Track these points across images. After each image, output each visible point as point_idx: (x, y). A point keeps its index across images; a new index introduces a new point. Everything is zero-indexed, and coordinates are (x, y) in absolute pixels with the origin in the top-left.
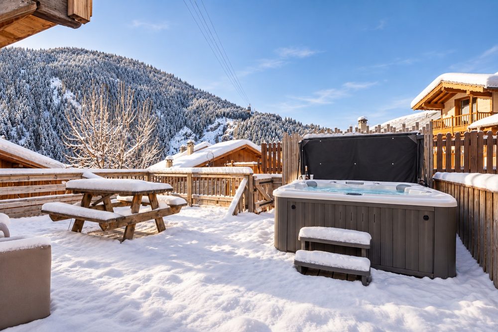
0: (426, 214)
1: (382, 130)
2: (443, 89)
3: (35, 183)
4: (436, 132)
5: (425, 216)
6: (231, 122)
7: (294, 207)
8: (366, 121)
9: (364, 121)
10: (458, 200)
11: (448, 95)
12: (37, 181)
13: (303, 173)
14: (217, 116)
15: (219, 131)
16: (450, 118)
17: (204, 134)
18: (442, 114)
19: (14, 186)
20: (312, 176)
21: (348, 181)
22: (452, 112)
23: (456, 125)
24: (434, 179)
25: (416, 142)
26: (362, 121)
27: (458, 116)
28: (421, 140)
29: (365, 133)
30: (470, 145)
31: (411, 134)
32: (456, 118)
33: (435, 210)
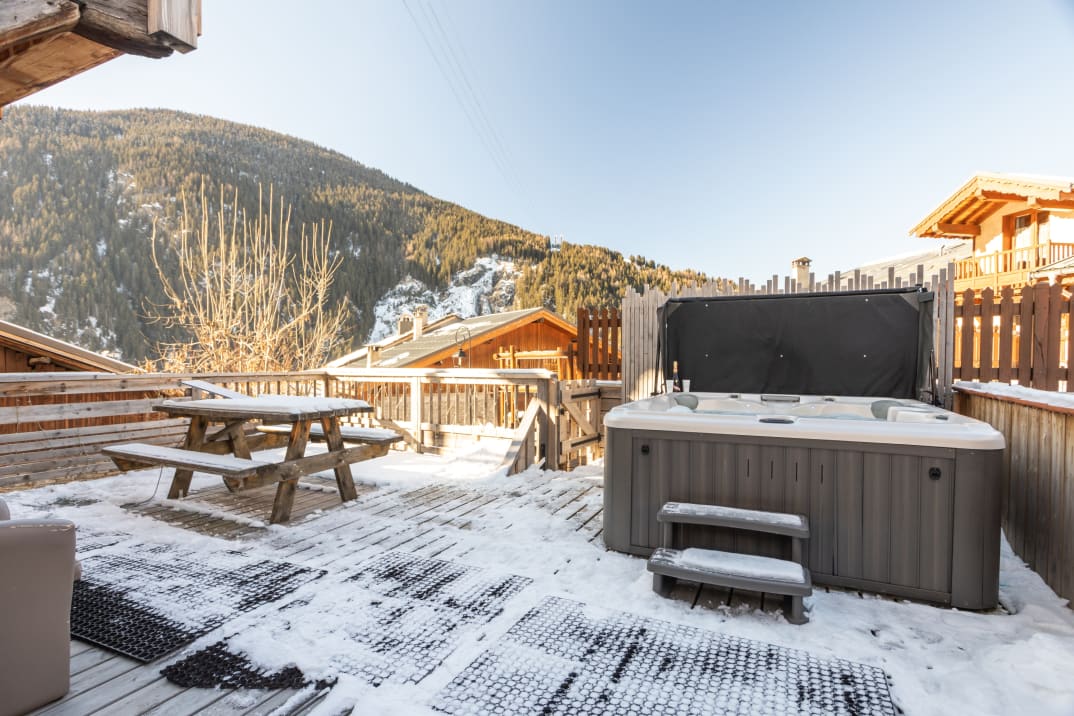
0: (937, 464)
1: (844, 283)
2: (978, 193)
3: (78, 398)
4: (960, 286)
5: (932, 469)
6: (509, 266)
7: (646, 450)
8: (809, 261)
9: (804, 262)
10: (1008, 434)
11: (988, 207)
12: (81, 394)
13: (668, 375)
14: (480, 254)
15: (484, 284)
16: (990, 256)
17: (451, 291)
18: (974, 249)
19: (34, 404)
20: (686, 383)
21: (765, 396)
22: (996, 242)
23: (1005, 270)
24: (954, 389)
25: (917, 307)
26: (799, 261)
27: (1008, 252)
28: (927, 301)
29: (805, 288)
30: (1034, 313)
31: (904, 291)
32: (1005, 256)
33: (955, 457)
